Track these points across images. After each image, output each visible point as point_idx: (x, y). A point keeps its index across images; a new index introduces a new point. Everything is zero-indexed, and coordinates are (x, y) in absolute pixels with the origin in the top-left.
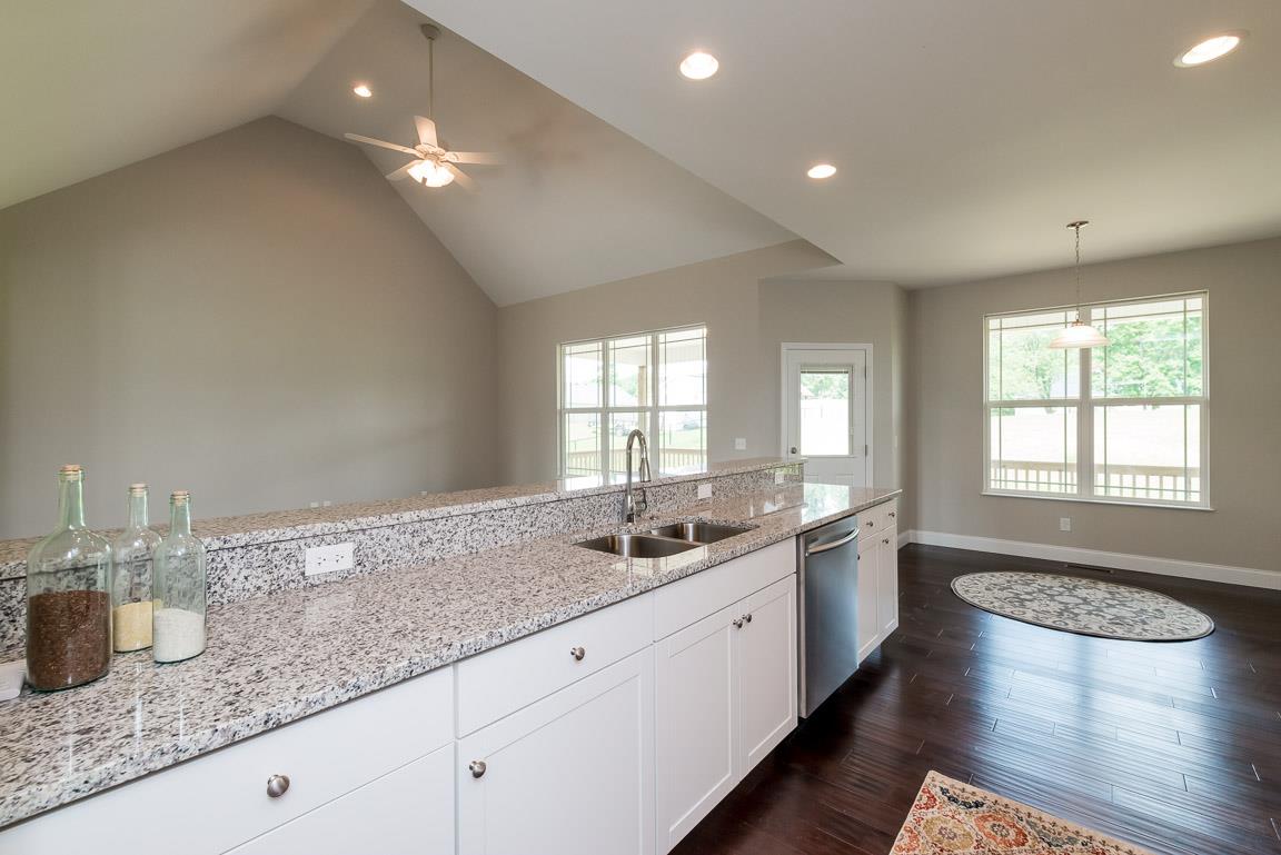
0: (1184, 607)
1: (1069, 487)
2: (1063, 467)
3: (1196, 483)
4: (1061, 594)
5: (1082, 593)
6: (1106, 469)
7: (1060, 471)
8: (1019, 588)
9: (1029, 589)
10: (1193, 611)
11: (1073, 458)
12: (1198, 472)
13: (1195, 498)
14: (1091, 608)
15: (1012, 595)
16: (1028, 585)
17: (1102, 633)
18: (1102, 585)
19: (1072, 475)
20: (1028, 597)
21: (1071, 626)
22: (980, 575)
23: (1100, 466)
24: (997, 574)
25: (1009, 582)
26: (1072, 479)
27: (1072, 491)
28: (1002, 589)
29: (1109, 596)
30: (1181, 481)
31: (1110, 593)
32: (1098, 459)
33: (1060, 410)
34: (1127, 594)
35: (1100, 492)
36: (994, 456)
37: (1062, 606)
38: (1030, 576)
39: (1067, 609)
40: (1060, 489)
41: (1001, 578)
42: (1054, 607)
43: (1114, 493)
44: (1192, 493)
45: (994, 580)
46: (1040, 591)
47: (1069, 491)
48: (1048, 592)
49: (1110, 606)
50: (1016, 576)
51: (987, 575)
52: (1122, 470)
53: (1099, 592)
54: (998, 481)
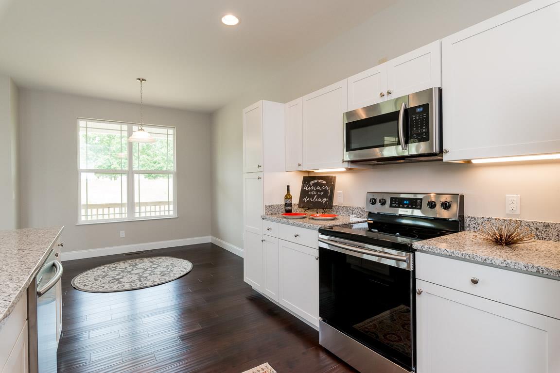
0: (178, 259)
1: (123, 215)
2: (121, 205)
3: (171, 207)
4: (133, 270)
5: (140, 266)
6: (140, 204)
7: (120, 207)
8: (111, 274)
9: (117, 273)
10: (182, 260)
11: (125, 201)
12: (172, 203)
13: (171, 213)
14: (150, 272)
15: (111, 279)
16: (115, 270)
17: (162, 282)
18: (145, 260)
19: (125, 209)
20: (120, 277)
21: (149, 284)
22: (85, 273)
23: (137, 203)
24: (95, 270)
25: (104, 272)
26: (125, 210)
27: (125, 217)
28: (104, 277)
29: (151, 264)
30: (167, 207)
31: (151, 262)
32: (136, 200)
33: (119, 176)
34: (157, 261)
35: (137, 215)
36: (83, 202)
37: (137, 276)
38: (112, 265)
39: (141, 276)
40: (120, 216)
41: (99, 271)
42: (135, 277)
43: (143, 215)
44: (169, 211)
45: (96, 274)
46: (123, 271)
47: (123, 217)
48: (126, 271)
49: (155, 268)
50: (106, 267)
51: (90, 272)
52: (146, 204)
53: (146, 263)
54: (87, 216)
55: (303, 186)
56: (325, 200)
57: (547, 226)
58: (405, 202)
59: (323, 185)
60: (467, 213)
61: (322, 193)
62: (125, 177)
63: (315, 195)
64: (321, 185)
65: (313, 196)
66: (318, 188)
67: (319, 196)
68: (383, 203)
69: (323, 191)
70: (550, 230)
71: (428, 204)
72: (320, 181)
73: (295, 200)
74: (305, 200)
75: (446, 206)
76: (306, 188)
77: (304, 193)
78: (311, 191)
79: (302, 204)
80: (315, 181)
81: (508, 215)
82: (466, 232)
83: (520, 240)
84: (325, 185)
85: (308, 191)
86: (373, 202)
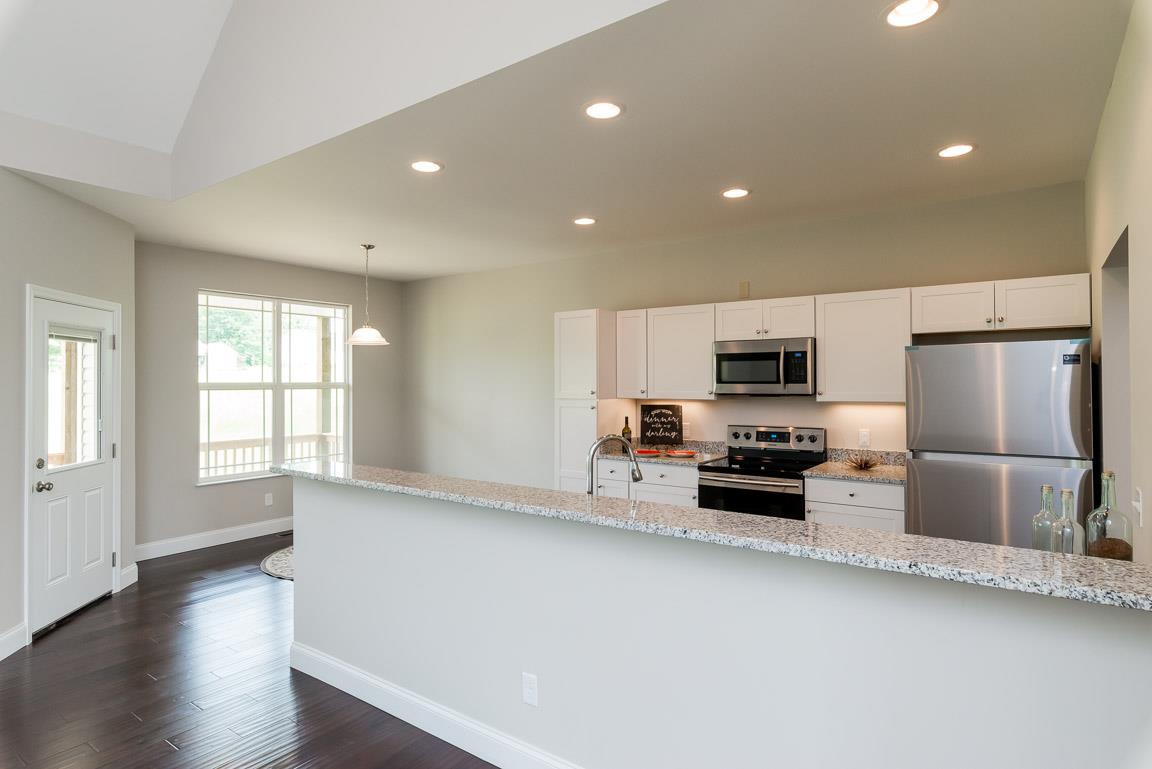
1: (267, 465)
2: (263, 443)
7: (260, 447)
11: (269, 435)
23: (288, 438)
32: (287, 434)
36: (203, 439)
40: (261, 467)
47: (267, 468)
54: (209, 468)
55: (643, 418)
56: (674, 434)
57: (888, 454)
58: (773, 436)
59: (669, 415)
60: (829, 446)
61: (669, 426)
62: (269, 393)
63: (659, 429)
64: (667, 416)
65: (658, 430)
66: (663, 419)
67: (665, 430)
68: (748, 436)
69: (669, 423)
70: (889, 457)
71: (797, 437)
72: (663, 411)
73: (636, 433)
74: (648, 434)
75: (813, 439)
76: (647, 419)
77: (645, 427)
78: (655, 423)
79: (645, 440)
80: (658, 411)
81: (862, 446)
82: (829, 463)
83: (875, 465)
84: (672, 416)
85: (650, 424)
86: (736, 436)
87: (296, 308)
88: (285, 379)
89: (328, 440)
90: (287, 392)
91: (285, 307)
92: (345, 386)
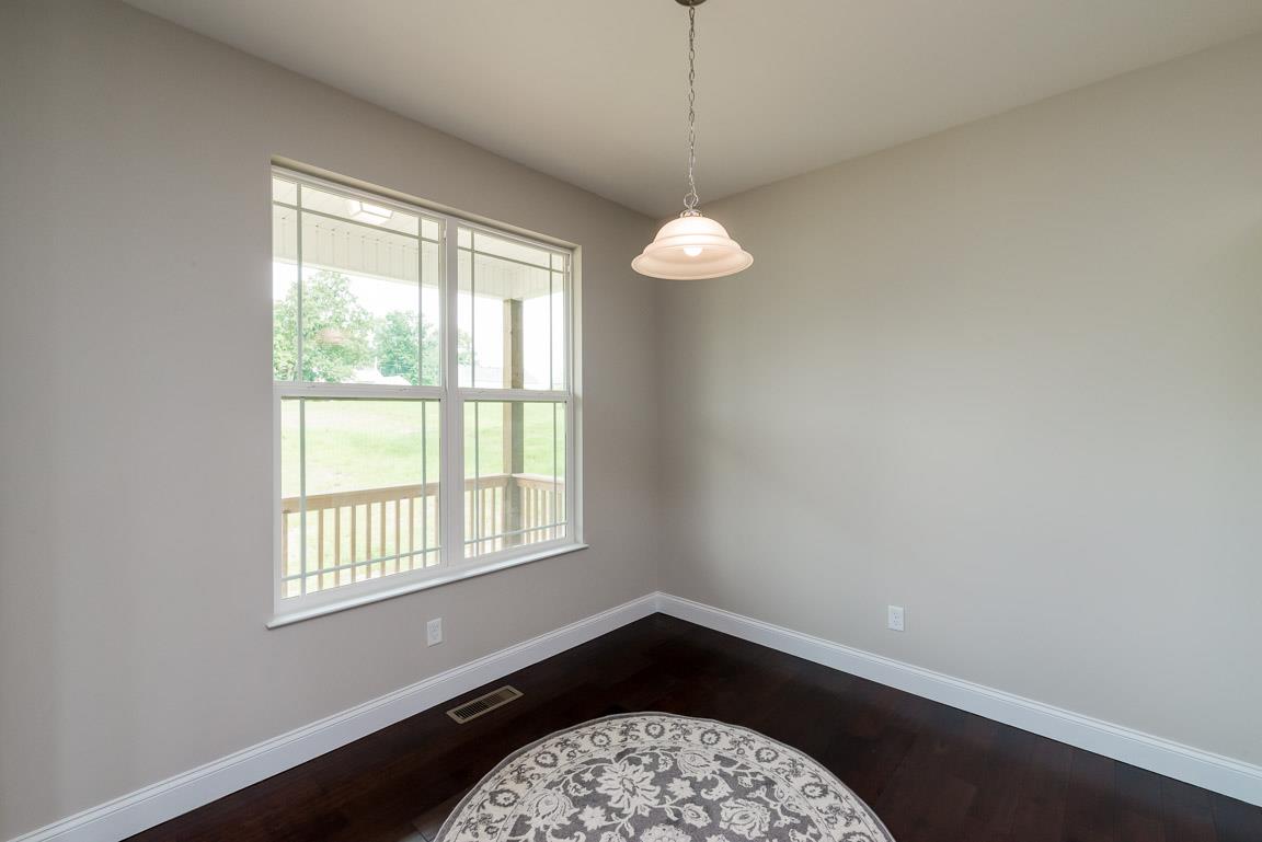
13: (562, 532)
43: (486, 548)
44: (554, 527)
47: (429, 564)
87: (487, 242)
88: (464, 381)
89: (522, 484)
90: (469, 407)
91: (464, 236)
92: (568, 399)
